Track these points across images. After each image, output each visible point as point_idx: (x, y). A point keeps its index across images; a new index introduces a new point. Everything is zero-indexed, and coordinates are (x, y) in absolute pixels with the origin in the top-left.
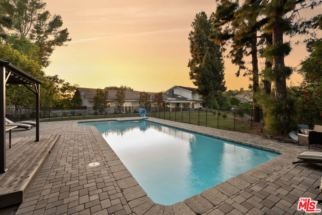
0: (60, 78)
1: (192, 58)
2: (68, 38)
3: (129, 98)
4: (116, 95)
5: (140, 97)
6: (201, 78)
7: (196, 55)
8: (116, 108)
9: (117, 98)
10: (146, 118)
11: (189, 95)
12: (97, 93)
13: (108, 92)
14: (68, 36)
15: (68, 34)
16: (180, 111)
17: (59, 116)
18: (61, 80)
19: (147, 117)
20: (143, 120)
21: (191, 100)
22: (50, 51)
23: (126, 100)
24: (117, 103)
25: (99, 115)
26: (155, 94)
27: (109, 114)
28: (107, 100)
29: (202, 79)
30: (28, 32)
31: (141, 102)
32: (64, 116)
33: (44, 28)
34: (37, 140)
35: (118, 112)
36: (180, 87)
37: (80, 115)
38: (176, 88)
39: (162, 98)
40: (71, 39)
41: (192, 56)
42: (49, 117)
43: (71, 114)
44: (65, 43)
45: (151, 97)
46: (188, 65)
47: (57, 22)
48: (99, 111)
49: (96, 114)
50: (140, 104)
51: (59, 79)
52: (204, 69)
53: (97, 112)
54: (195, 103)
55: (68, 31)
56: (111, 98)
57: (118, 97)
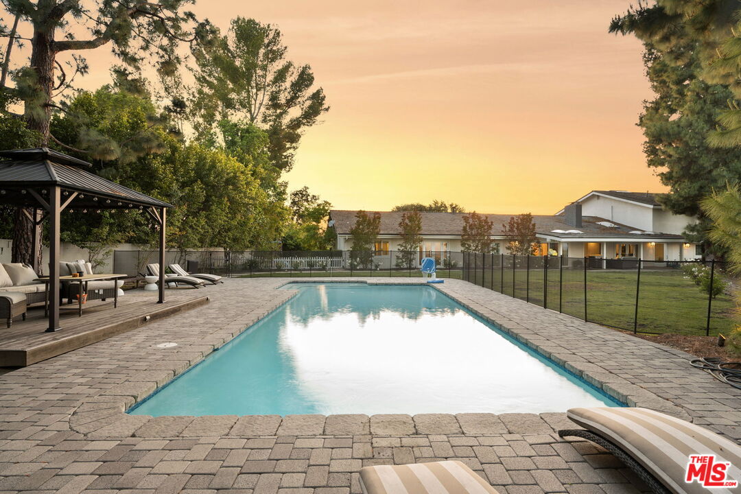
0: (311, 192)
1: (653, 96)
2: (325, 106)
3: (437, 231)
4: (401, 223)
5: (465, 229)
6: (679, 160)
7: (664, 82)
8: (401, 256)
9: (403, 233)
10: (438, 279)
11: (642, 219)
12: (358, 221)
13: (379, 218)
14: (324, 102)
15: (323, 98)
16: (600, 267)
17: (284, 270)
18: (314, 196)
19: (442, 279)
20: (427, 285)
21: (649, 236)
22: (294, 138)
23: (424, 237)
24: (401, 242)
25: (360, 269)
26: (513, 218)
27: (380, 270)
28: (379, 237)
29: (683, 163)
30: (259, 108)
31: (467, 240)
32: (295, 270)
33: (283, 97)
34: (160, 301)
35: (405, 265)
36: (612, 193)
37: (324, 268)
38: (598, 196)
39: (534, 229)
40: (329, 107)
41: (655, 89)
42: (271, 270)
43: (309, 265)
44: (318, 118)
45: (497, 227)
46: (638, 122)
47: (305, 79)
48: (362, 262)
49: (353, 267)
50: (463, 245)
51: (311, 195)
52: (690, 125)
53: (356, 263)
54: (668, 243)
55: (325, 93)
56: (391, 232)
57: (405, 229)
